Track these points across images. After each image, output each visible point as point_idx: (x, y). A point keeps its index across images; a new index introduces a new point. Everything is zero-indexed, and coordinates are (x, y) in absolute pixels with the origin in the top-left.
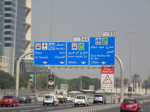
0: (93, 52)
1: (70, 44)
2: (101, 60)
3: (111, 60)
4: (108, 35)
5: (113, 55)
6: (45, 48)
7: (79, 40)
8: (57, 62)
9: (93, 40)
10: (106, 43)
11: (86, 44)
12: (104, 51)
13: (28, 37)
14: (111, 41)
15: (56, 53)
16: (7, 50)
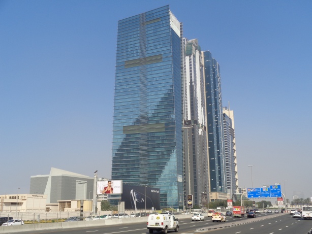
0: (272, 191)
1: (262, 189)
2: (275, 195)
3: (280, 195)
4: (277, 184)
5: (280, 192)
6: (252, 191)
7: (265, 187)
8: (257, 196)
9: (271, 187)
10: (277, 188)
11: (269, 188)
12: (276, 191)
13: (237, 184)
14: (279, 187)
15: (257, 192)
16: (229, 190)
